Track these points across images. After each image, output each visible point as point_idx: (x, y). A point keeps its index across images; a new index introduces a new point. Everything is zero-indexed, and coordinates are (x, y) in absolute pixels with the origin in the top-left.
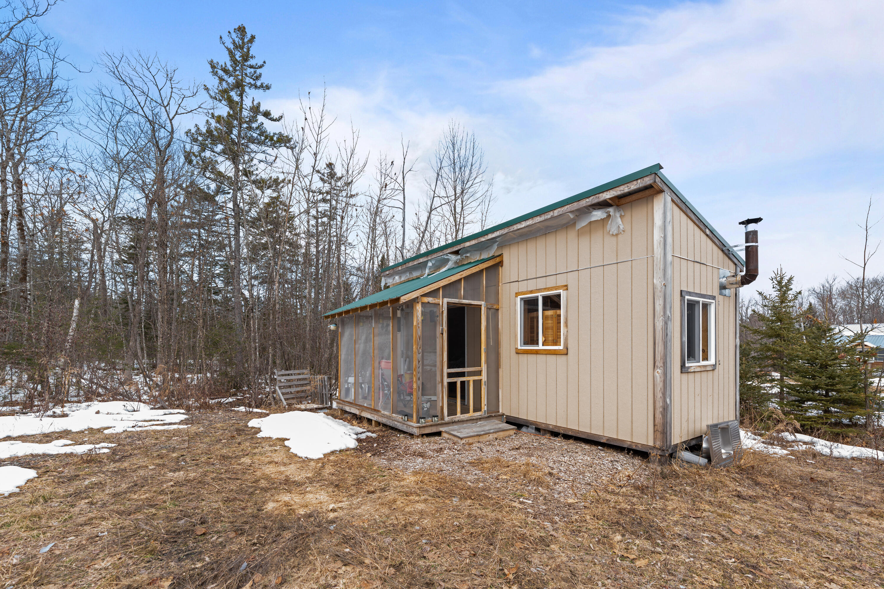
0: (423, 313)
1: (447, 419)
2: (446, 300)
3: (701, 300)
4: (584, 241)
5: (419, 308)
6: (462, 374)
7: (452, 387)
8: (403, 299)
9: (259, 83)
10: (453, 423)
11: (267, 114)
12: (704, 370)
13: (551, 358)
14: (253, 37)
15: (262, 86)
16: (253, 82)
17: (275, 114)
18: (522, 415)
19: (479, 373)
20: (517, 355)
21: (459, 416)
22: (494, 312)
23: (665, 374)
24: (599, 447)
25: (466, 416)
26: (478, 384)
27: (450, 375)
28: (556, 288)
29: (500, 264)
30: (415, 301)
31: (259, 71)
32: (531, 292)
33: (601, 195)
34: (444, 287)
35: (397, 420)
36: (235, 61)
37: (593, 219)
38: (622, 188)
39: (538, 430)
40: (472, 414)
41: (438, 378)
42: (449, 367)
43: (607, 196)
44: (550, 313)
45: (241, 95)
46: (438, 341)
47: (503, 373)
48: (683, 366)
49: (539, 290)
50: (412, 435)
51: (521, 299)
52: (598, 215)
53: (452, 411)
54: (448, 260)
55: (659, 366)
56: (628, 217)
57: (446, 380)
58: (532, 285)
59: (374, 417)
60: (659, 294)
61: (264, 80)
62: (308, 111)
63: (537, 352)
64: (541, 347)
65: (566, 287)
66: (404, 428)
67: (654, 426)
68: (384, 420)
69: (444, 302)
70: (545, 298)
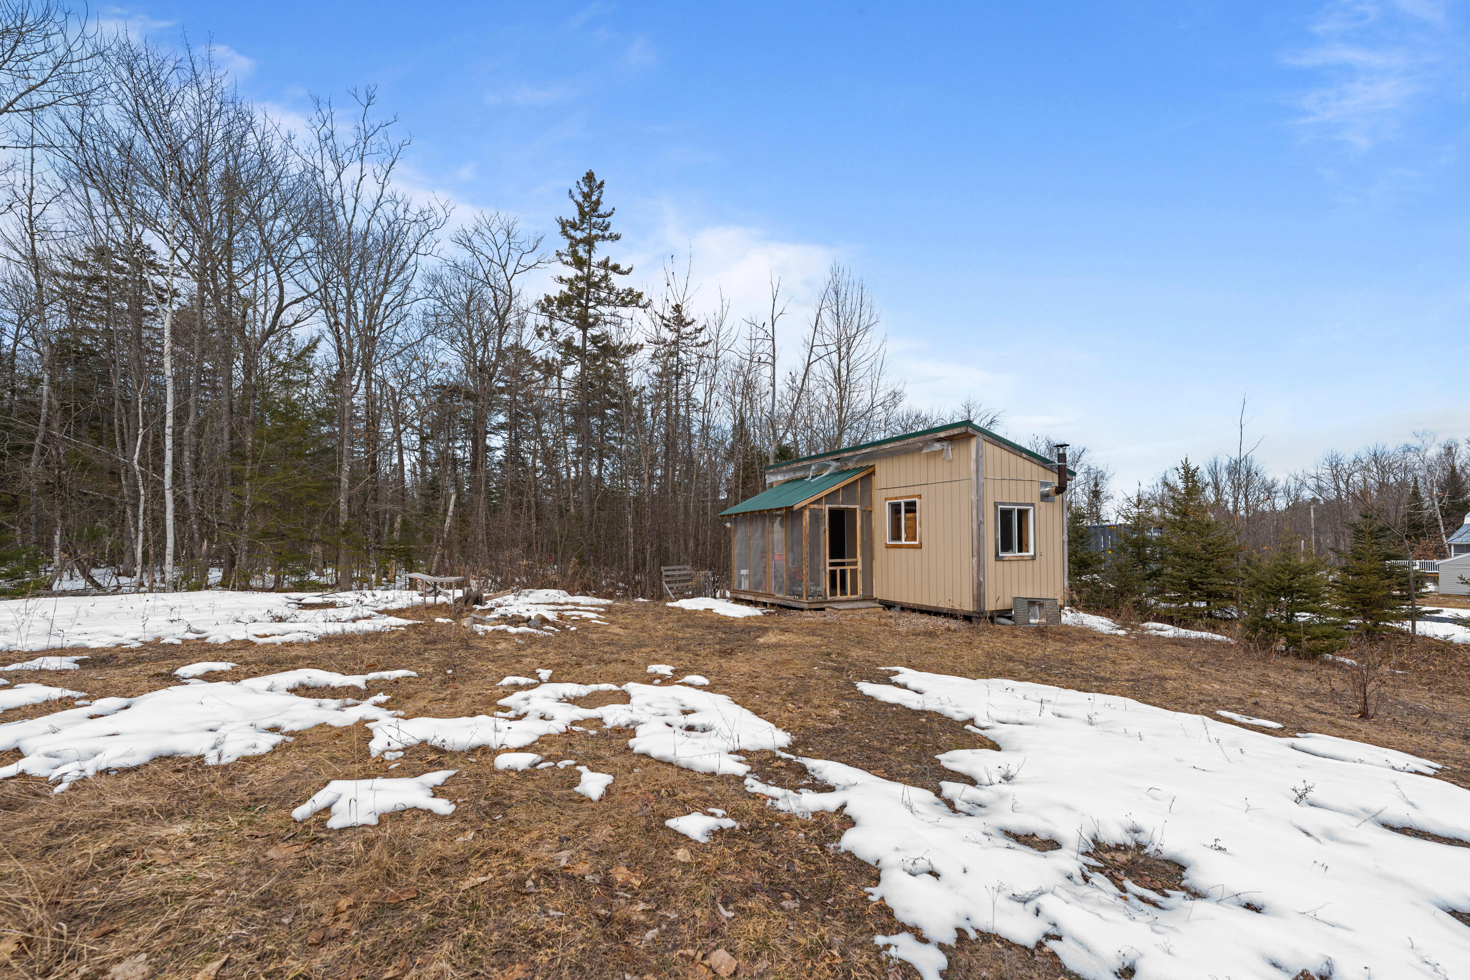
0: (810, 517)
1: (829, 598)
2: (827, 506)
3: (1016, 507)
5: (807, 513)
6: (843, 564)
7: (833, 574)
8: (796, 507)
9: (607, 234)
10: (835, 602)
11: (615, 268)
12: (1022, 559)
13: (911, 551)
14: (602, 183)
15: (610, 236)
16: (600, 233)
17: (624, 268)
18: (891, 598)
19: (855, 564)
20: (886, 549)
21: (839, 597)
22: (868, 515)
23: (979, 561)
24: (941, 616)
25: (844, 598)
26: (854, 573)
27: (831, 564)
28: (914, 496)
29: (873, 473)
30: (804, 507)
31: (607, 220)
32: (896, 498)
34: (826, 496)
35: (790, 600)
36: (582, 214)
37: (934, 449)
38: (950, 431)
39: (903, 609)
40: (849, 596)
41: (822, 567)
42: (831, 558)
43: (942, 435)
44: (910, 515)
45: (589, 252)
46: (822, 538)
47: (877, 564)
48: (997, 555)
49: (901, 497)
50: (802, 610)
51: (889, 503)
52: (937, 446)
53: (833, 594)
54: (829, 466)
56: (956, 451)
57: (828, 568)
58: (896, 493)
59: (771, 601)
60: (975, 506)
61: (613, 230)
62: (671, 277)
63: (900, 547)
64: (903, 542)
65: (920, 496)
66: (796, 605)
67: (972, 597)
68: (778, 602)
69: (826, 508)
70: (907, 504)
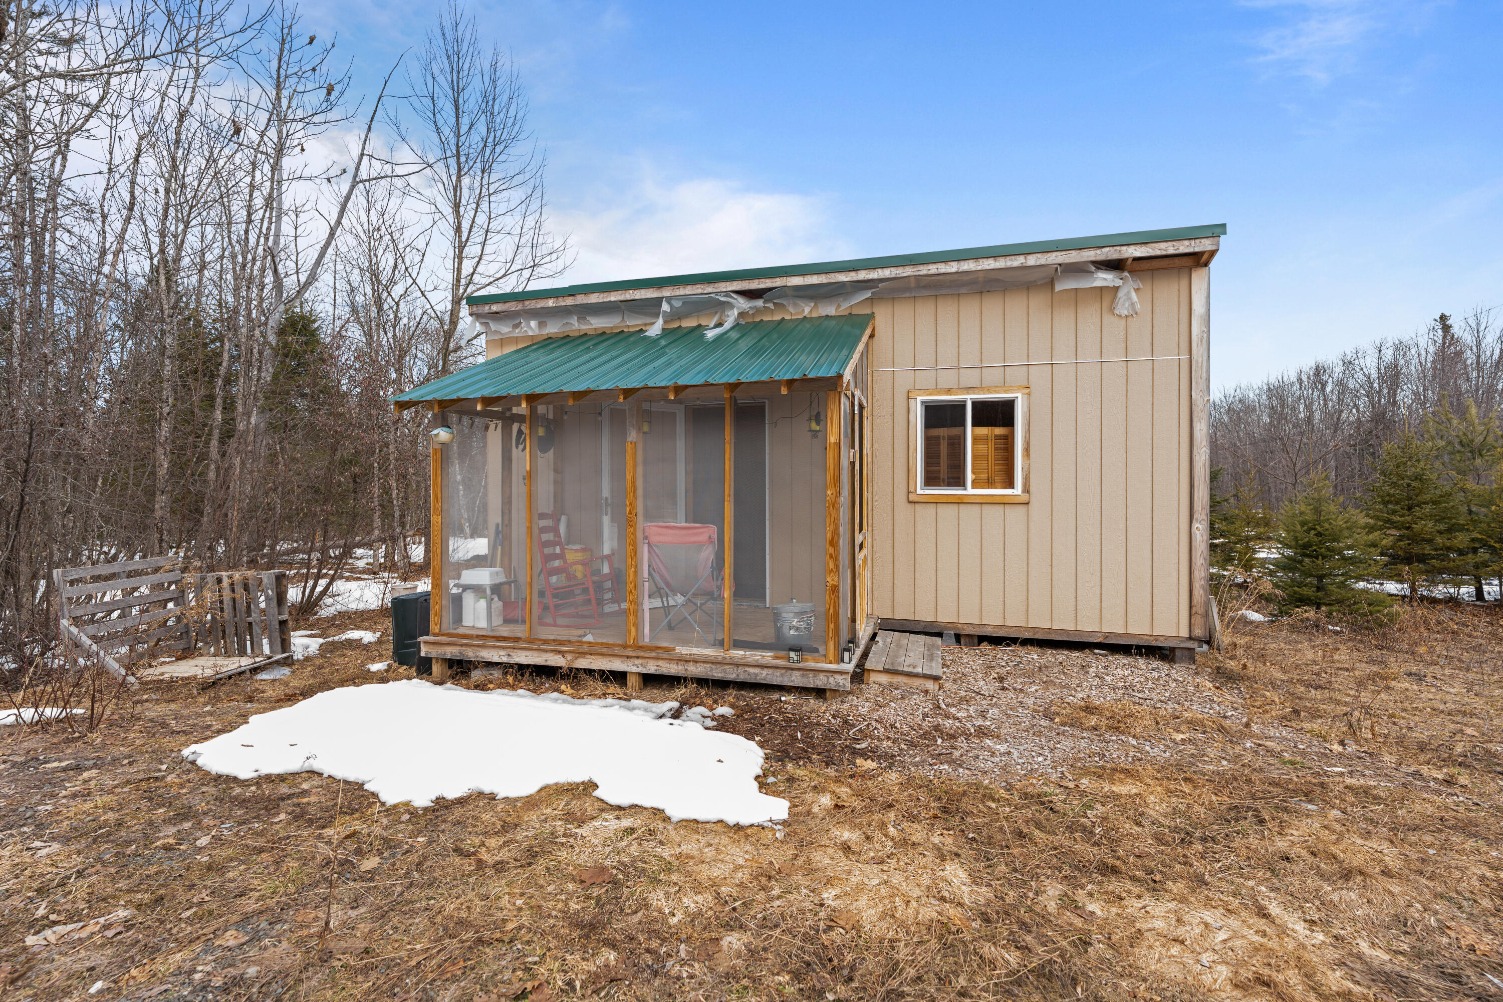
2: (857, 392)
4: (1064, 320)
5: (841, 404)
13: (993, 510)
20: (910, 506)
24: (1097, 651)
28: (1007, 389)
32: (947, 391)
33: (1124, 248)
37: (1098, 284)
38: (1163, 245)
39: (958, 638)
44: (990, 431)
47: (876, 540)
49: (965, 390)
51: (922, 402)
52: (1105, 278)
55: (1200, 519)
58: (948, 380)
63: (960, 501)
64: (970, 491)
65: (1027, 390)
67: (1191, 607)
69: (856, 396)
70: (981, 405)
